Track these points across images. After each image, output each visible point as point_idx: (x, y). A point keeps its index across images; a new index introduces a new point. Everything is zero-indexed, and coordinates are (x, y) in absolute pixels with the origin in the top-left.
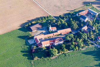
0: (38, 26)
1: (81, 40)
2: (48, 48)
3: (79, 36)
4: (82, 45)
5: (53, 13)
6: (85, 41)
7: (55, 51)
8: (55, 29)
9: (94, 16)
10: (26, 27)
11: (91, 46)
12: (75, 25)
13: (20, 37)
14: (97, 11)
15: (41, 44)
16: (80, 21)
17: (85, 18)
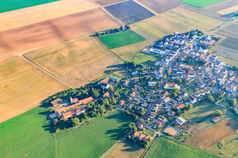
0: (59, 100)
1: (103, 106)
2: (70, 119)
3: (101, 102)
4: (104, 110)
5: (73, 87)
6: (107, 107)
7: (76, 120)
8: (76, 100)
9: (116, 82)
10: (47, 103)
11: (113, 110)
12: (96, 93)
13: (41, 113)
14: (119, 77)
15: (62, 116)
16: (102, 89)
17: (106, 85)
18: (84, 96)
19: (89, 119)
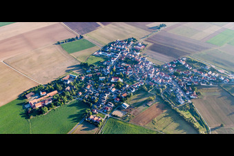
0: (31, 94)
1: (65, 97)
2: (40, 108)
3: (64, 95)
4: (67, 100)
5: (42, 83)
6: (68, 98)
7: (46, 109)
8: (45, 93)
9: (74, 79)
10: (23, 97)
11: (73, 100)
12: (60, 87)
13: (18, 104)
14: (77, 75)
15: (34, 106)
16: (64, 84)
17: (67, 81)
18: (51, 90)
19: (56, 108)
